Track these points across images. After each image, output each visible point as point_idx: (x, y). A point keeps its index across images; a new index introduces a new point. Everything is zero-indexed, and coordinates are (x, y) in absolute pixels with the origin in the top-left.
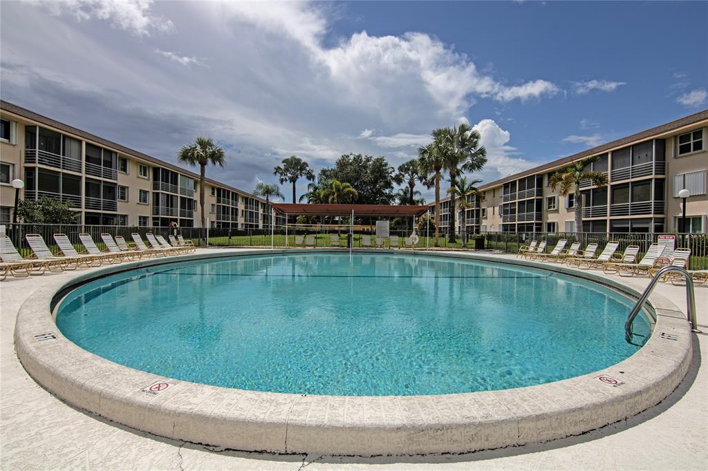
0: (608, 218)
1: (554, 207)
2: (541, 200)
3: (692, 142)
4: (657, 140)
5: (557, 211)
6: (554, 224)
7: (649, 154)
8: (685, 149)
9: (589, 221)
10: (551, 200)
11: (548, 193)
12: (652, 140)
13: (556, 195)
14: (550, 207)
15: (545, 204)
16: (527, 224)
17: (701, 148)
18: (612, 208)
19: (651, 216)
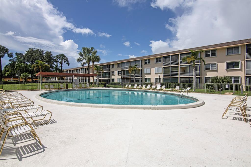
0: (130, 78)
1: (114, 74)
2: (110, 72)
3: (148, 61)
4: (141, 60)
5: (115, 75)
6: (114, 79)
7: (139, 63)
8: (146, 63)
9: (125, 79)
10: (113, 72)
11: (112, 70)
12: (140, 60)
13: (114, 71)
14: (112, 74)
15: (111, 73)
16: (105, 79)
17: (149, 63)
18: (131, 75)
19: (140, 78)
